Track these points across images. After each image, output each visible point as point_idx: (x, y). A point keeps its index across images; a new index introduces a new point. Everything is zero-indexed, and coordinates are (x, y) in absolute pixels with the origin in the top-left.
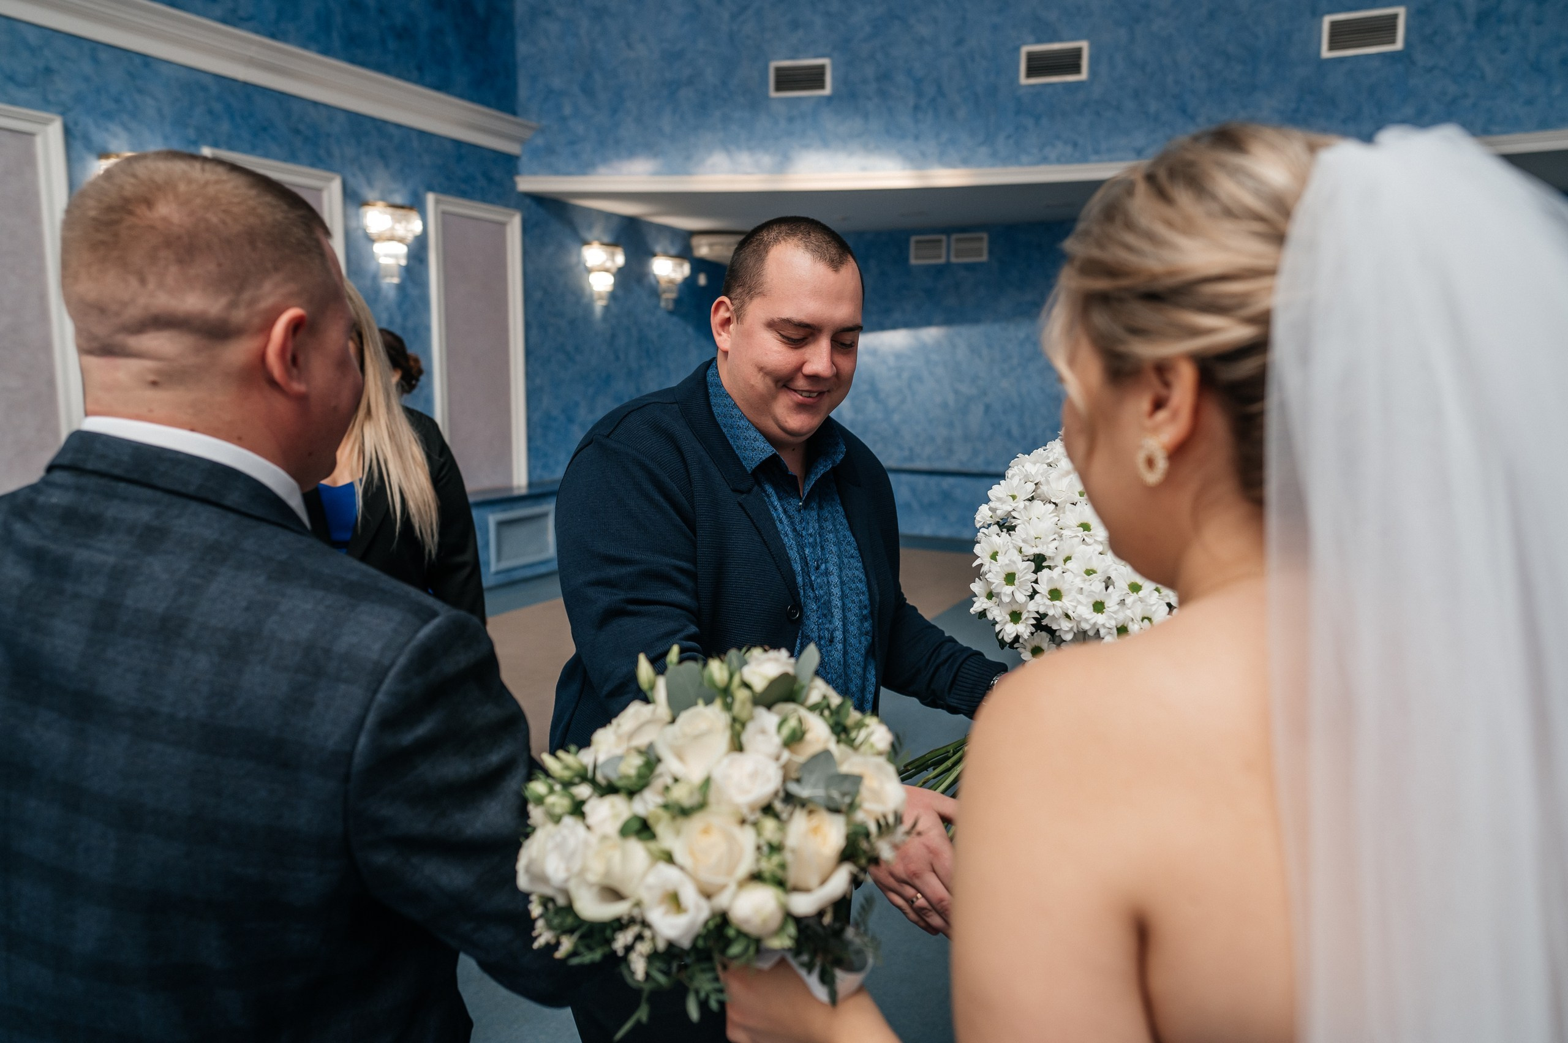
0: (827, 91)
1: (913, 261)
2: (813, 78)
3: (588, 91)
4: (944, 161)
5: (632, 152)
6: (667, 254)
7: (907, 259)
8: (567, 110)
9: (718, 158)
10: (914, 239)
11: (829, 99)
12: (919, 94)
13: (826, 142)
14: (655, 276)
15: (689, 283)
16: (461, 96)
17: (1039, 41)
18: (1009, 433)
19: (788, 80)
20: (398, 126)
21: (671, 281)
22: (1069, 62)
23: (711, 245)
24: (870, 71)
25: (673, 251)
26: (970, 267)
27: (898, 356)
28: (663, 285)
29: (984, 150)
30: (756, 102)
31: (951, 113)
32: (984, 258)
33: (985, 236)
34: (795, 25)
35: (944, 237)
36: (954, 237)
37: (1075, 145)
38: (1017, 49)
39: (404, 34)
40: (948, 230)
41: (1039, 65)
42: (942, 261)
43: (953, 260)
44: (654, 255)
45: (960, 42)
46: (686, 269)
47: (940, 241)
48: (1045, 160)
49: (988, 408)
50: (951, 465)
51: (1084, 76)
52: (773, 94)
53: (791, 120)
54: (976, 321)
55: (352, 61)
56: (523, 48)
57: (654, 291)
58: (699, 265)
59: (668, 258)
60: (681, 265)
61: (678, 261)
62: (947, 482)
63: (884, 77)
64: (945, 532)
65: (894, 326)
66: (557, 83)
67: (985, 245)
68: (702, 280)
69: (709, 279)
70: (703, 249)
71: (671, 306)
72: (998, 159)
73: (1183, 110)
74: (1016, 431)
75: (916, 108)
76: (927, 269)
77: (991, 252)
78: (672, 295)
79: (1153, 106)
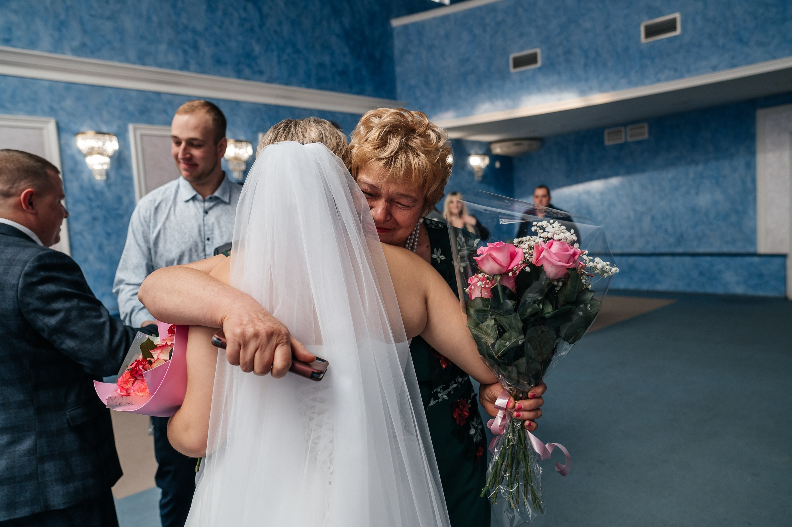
0: (539, 64)
1: (607, 143)
2: (531, 59)
3: (427, 84)
4: (602, 90)
5: (447, 109)
6: (477, 154)
7: (603, 142)
8: (418, 94)
9: (487, 106)
10: (606, 132)
11: (540, 69)
12: (587, 57)
13: (539, 89)
14: (471, 166)
15: (490, 167)
16: (370, 95)
17: (651, 18)
18: (666, 231)
19: (519, 62)
20: (342, 113)
21: (480, 168)
22: (670, 26)
23: (501, 148)
24: (560, 50)
25: (480, 152)
26: (639, 143)
27: (602, 194)
28: (476, 169)
29: (624, 81)
30: (504, 76)
31: (605, 64)
32: (646, 136)
33: (646, 125)
34: (521, 35)
35: (623, 129)
36: (629, 128)
37: (676, 70)
38: (639, 25)
39: (343, 73)
40: (625, 124)
41: (651, 31)
42: (622, 141)
43: (629, 139)
44: (470, 155)
45: (607, 27)
46: (487, 161)
47: (620, 131)
48: (658, 81)
49: (653, 218)
50: (634, 250)
51: (678, 32)
52: (512, 70)
53: (521, 81)
54: (643, 171)
55: (321, 88)
56: (398, 69)
57: (471, 172)
58: (494, 158)
59: (476, 155)
60: (484, 159)
61: (482, 157)
62: (632, 260)
63: (568, 52)
64: (632, 287)
65: (598, 178)
66: (413, 82)
67: (646, 130)
68: (498, 165)
69: (501, 164)
70: (498, 150)
71: (480, 179)
72: (631, 84)
73: (740, 40)
74: (670, 229)
75: (586, 65)
76: (615, 146)
77: (650, 133)
78: (480, 174)
79: (721, 41)
